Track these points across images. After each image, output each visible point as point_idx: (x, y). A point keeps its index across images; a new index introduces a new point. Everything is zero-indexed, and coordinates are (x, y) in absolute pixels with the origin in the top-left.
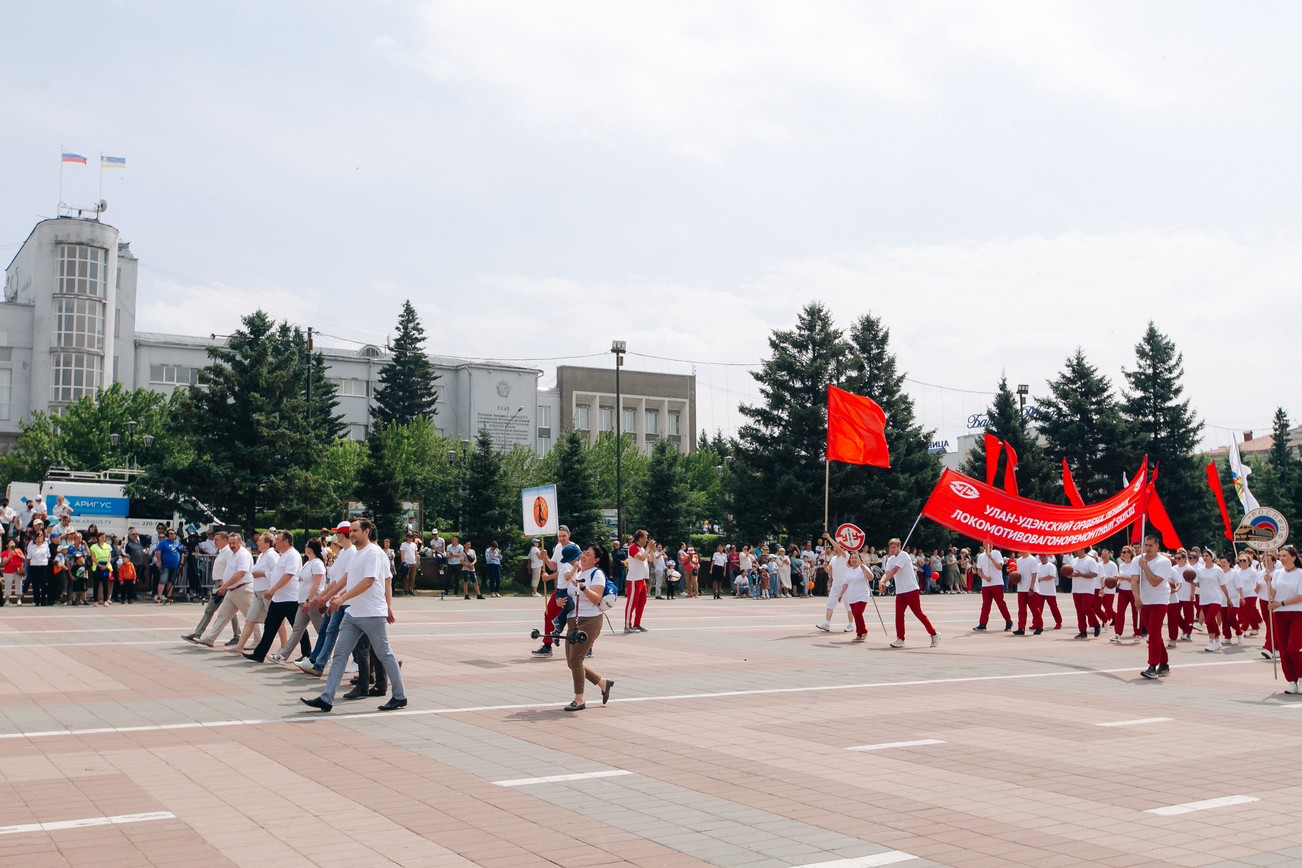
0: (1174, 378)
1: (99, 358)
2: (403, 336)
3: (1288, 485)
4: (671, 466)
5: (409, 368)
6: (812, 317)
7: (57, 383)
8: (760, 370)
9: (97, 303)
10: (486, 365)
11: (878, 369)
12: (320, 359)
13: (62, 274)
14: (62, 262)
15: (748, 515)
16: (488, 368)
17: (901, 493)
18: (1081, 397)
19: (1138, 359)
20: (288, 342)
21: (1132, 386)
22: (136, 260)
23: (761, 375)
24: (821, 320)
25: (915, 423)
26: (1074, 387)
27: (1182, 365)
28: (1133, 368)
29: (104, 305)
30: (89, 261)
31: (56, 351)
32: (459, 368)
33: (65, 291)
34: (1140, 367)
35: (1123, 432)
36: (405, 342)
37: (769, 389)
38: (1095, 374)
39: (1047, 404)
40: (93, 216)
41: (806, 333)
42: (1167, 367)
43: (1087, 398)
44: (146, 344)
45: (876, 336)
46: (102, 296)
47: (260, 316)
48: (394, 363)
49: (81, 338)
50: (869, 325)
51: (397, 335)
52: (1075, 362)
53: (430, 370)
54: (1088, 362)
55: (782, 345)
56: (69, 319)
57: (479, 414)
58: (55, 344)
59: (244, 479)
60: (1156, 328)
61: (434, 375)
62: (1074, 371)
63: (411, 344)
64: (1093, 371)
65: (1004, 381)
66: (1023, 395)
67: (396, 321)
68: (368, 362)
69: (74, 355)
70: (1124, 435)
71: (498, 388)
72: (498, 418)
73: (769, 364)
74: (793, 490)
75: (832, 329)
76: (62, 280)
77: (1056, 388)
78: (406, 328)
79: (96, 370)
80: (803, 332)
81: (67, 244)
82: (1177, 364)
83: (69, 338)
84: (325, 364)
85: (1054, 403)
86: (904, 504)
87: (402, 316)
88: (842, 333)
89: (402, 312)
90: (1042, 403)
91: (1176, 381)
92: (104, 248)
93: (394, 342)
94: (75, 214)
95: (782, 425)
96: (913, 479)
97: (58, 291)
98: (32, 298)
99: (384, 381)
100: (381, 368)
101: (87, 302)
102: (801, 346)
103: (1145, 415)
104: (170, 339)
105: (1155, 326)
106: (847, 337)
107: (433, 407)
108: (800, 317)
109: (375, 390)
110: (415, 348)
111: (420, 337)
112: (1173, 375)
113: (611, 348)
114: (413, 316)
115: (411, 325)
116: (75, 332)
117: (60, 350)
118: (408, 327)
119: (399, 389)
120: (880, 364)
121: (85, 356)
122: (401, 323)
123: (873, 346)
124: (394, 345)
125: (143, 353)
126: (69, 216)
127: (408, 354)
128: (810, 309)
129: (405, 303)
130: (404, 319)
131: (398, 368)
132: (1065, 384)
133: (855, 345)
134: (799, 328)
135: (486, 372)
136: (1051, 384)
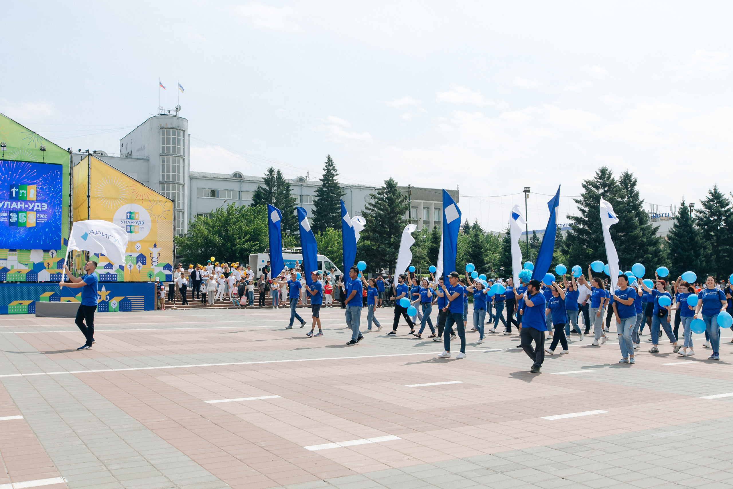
1: (182, 186)
2: (327, 173)
5: (331, 190)
6: (603, 173)
8: (579, 198)
9: (181, 158)
10: (359, 187)
11: (631, 196)
12: (289, 186)
13: (164, 143)
14: (164, 138)
16: (360, 188)
20: (273, 178)
23: (579, 201)
24: (607, 174)
25: (649, 223)
26: (711, 203)
29: (184, 159)
30: (176, 137)
31: (162, 183)
32: (344, 188)
36: (328, 176)
37: (582, 207)
38: (724, 197)
39: (700, 212)
40: (174, 113)
41: (600, 181)
44: (195, 177)
45: (630, 181)
46: (182, 155)
48: (322, 187)
49: (174, 176)
50: (627, 177)
51: (324, 172)
52: (713, 191)
53: (342, 191)
54: (720, 191)
55: (588, 186)
56: (168, 167)
57: (356, 212)
61: (342, 193)
62: (712, 195)
63: (331, 177)
64: (722, 196)
65: (683, 201)
66: (692, 208)
67: (323, 165)
68: (301, 186)
69: (171, 185)
71: (365, 198)
73: (583, 196)
75: (612, 179)
76: (164, 147)
77: (704, 204)
78: (328, 169)
79: (181, 192)
80: (598, 180)
81: (166, 128)
83: (168, 176)
84: (291, 188)
85: (703, 211)
86: (650, 261)
89: (326, 161)
90: (698, 211)
92: (182, 130)
93: (323, 176)
94: (167, 113)
96: (654, 249)
97: (162, 153)
98: (147, 156)
99: (318, 196)
100: (316, 189)
101: (177, 158)
102: (597, 188)
104: (205, 175)
106: (618, 183)
108: (596, 172)
109: (314, 201)
110: (333, 179)
111: (335, 173)
113: (523, 190)
114: (332, 163)
115: (331, 168)
116: (171, 173)
117: (164, 182)
118: (329, 168)
119: (325, 200)
120: (633, 195)
121: (176, 185)
122: (326, 166)
123: (629, 186)
124: (322, 178)
125: (194, 182)
126: (163, 113)
127: (329, 183)
128: (602, 169)
129: (327, 156)
130: (327, 164)
131: (325, 189)
132: (708, 202)
133: (621, 186)
134: (595, 178)
135: (359, 190)
136: (702, 202)
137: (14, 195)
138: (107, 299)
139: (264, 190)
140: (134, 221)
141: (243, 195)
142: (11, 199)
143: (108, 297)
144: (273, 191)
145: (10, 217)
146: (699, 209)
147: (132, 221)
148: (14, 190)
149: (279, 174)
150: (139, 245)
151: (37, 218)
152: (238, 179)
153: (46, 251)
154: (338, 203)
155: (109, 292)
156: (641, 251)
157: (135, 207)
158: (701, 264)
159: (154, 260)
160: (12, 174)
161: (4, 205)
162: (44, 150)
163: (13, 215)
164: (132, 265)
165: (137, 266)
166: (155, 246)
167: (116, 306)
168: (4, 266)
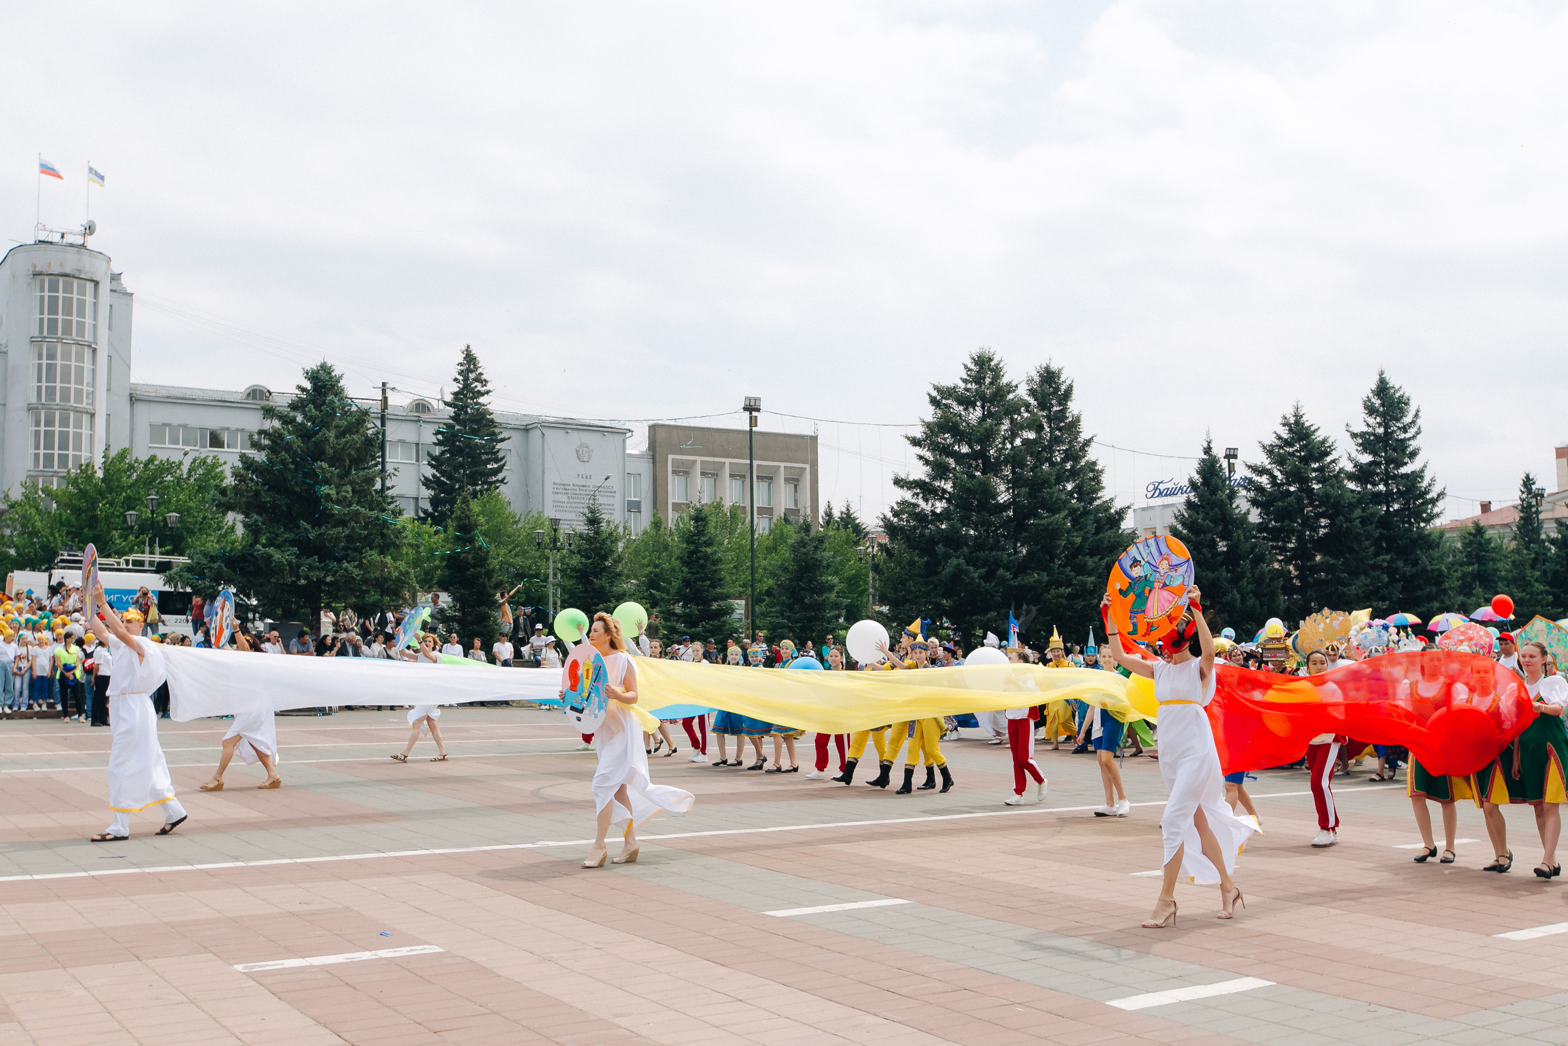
0: (1410, 439)
1: (89, 416)
2: (463, 389)
3: (1544, 567)
4: (816, 548)
6: (981, 368)
7: (37, 447)
8: (918, 432)
9: (86, 348)
10: (560, 422)
11: (1060, 429)
13: (42, 313)
14: (42, 298)
15: (907, 606)
16: (565, 426)
17: (1089, 579)
18: (1300, 462)
19: (1366, 416)
21: (1359, 449)
22: (131, 294)
23: (919, 439)
24: (992, 370)
25: (1105, 495)
26: (1291, 450)
27: (1419, 421)
28: (1361, 428)
29: (94, 350)
30: (75, 296)
31: (37, 408)
32: (529, 427)
33: (45, 334)
34: (1368, 425)
35: (1350, 504)
36: (465, 396)
37: (928, 455)
38: (1317, 434)
39: (1259, 471)
40: (79, 240)
41: (974, 386)
42: (1401, 425)
43: (1307, 463)
44: (144, 398)
45: (1057, 389)
46: (91, 340)
47: (325, 368)
48: (451, 422)
49: (66, 392)
50: (1049, 377)
51: (456, 387)
52: (1292, 420)
53: (497, 430)
54: (1308, 420)
55: (944, 401)
56: (51, 368)
57: (555, 484)
58: (34, 400)
59: (311, 568)
60: (1387, 379)
61: (500, 437)
62: (1290, 430)
63: (472, 398)
64: (1314, 432)
65: (1209, 443)
66: (1232, 461)
67: (454, 371)
68: (418, 420)
69: (57, 413)
70: (1352, 507)
71: (577, 451)
72: (578, 488)
73: (928, 425)
74: (963, 576)
75: (1004, 381)
76: (41, 320)
77: (1270, 451)
78: (466, 379)
79: (85, 431)
80: (969, 386)
81: (47, 275)
82: (1413, 422)
83: (51, 392)
85: (1268, 470)
87: (461, 364)
88: (1016, 386)
89: (461, 360)
90: (1255, 470)
91: (1411, 442)
92: (92, 280)
93: (452, 396)
94: (56, 238)
95: (945, 498)
97: (37, 334)
98: (4, 342)
99: (440, 443)
100: (437, 428)
101: (74, 347)
102: (967, 402)
103: (1374, 484)
105: (1386, 376)
106: (1022, 392)
107: (500, 476)
108: (966, 367)
109: (429, 454)
110: (477, 403)
111: (483, 389)
112: (1408, 435)
113: (743, 406)
114: (475, 365)
115: (472, 376)
116: (58, 385)
117: (40, 407)
118: (468, 377)
119: (457, 452)
120: (1062, 424)
121: (72, 414)
122: (460, 372)
123: (1054, 402)
124: (451, 399)
125: (141, 409)
126: (50, 240)
127: (469, 410)
128: (979, 357)
129: (464, 348)
130: (464, 368)
131: (457, 427)
132: (1280, 447)
133: (1032, 401)
134: (965, 381)
135: (562, 432)
136: (1264, 447)
146: (1259, 464)
152: (259, 402)
154: (491, 461)
156: (1068, 569)
158: (1243, 600)
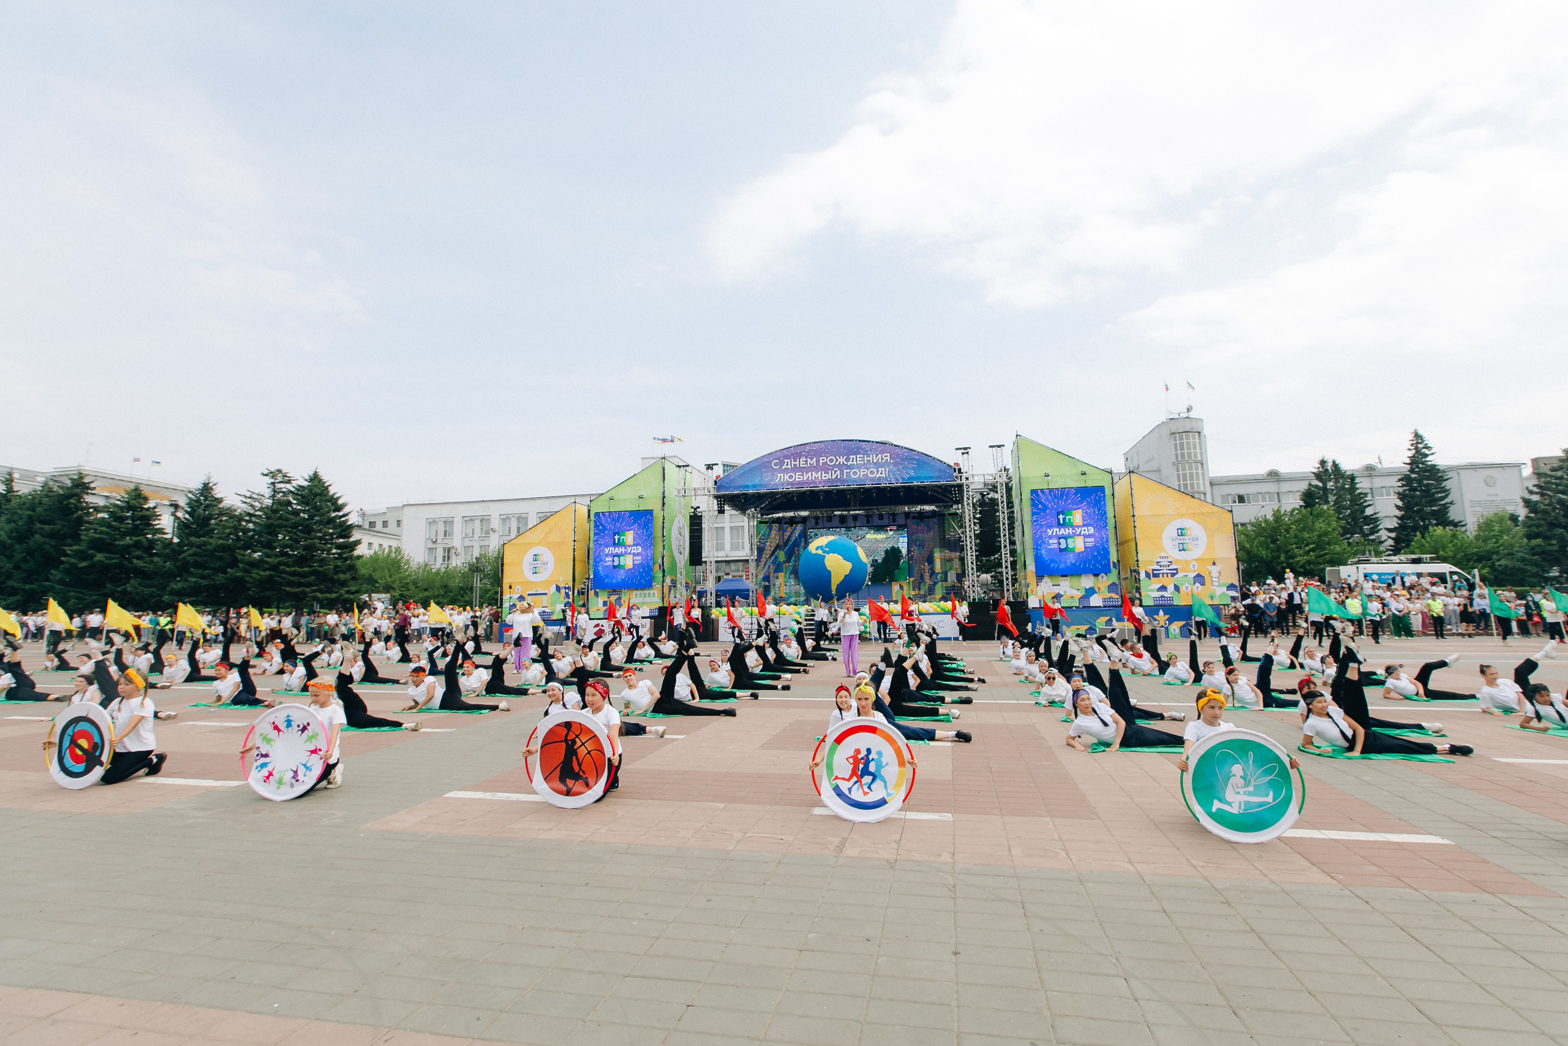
1: (1203, 494)
2: (1415, 454)
5: (1425, 475)
9: (1199, 463)
12: (1352, 478)
13: (1176, 450)
14: (1176, 444)
20: (1327, 470)
29: (1202, 464)
30: (1191, 441)
33: (1179, 460)
36: (1418, 457)
40: (1186, 415)
46: (1201, 459)
48: (1408, 473)
49: (1192, 485)
51: (1410, 453)
56: (1184, 475)
57: (1471, 501)
61: (1446, 477)
63: (1422, 458)
67: (1407, 444)
68: (1371, 476)
71: (1485, 481)
72: (1488, 502)
76: (1176, 454)
78: (1416, 448)
81: (1174, 433)
83: (1186, 485)
84: (1357, 480)
87: (1412, 440)
89: (1412, 438)
92: (1193, 432)
94: (1177, 416)
97: (1175, 460)
98: (1158, 466)
99: (1403, 486)
100: (1400, 477)
101: (1193, 464)
107: (1449, 500)
109: (1399, 494)
110: (1426, 461)
111: (1429, 453)
114: (1421, 439)
115: (1420, 446)
116: (1189, 482)
118: (1418, 447)
119: (1415, 490)
122: (1412, 445)
124: (1408, 461)
125: (1216, 488)
126: (1174, 418)
127: (1421, 466)
129: (1414, 431)
130: (1415, 442)
131: (1413, 476)
135: (1475, 470)
137: (1061, 522)
138: (1166, 624)
139: (1316, 487)
140: (1187, 537)
141: (1282, 497)
142: (1059, 525)
143: (1167, 622)
144: (1328, 487)
145: (1060, 544)
147: (1184, 537)
148: (1061, 517)
149: (1335, 465)
150: (1195, 564)
151: (1085, 543)
152: (1275, 478)
153: (1096, 575)
154: (1440, 492)
155: (1167, 616)
157: (1186, 523)
159: (1213, 579)
160: (1058, 502)
161: (1053, 532)
162: (1085, 474)
163: (1062, 541)
164: (1188, 586)
165: (1195, 587)
166: (1214, 564)
167: (1176, 632)
168: (1057, 592)
